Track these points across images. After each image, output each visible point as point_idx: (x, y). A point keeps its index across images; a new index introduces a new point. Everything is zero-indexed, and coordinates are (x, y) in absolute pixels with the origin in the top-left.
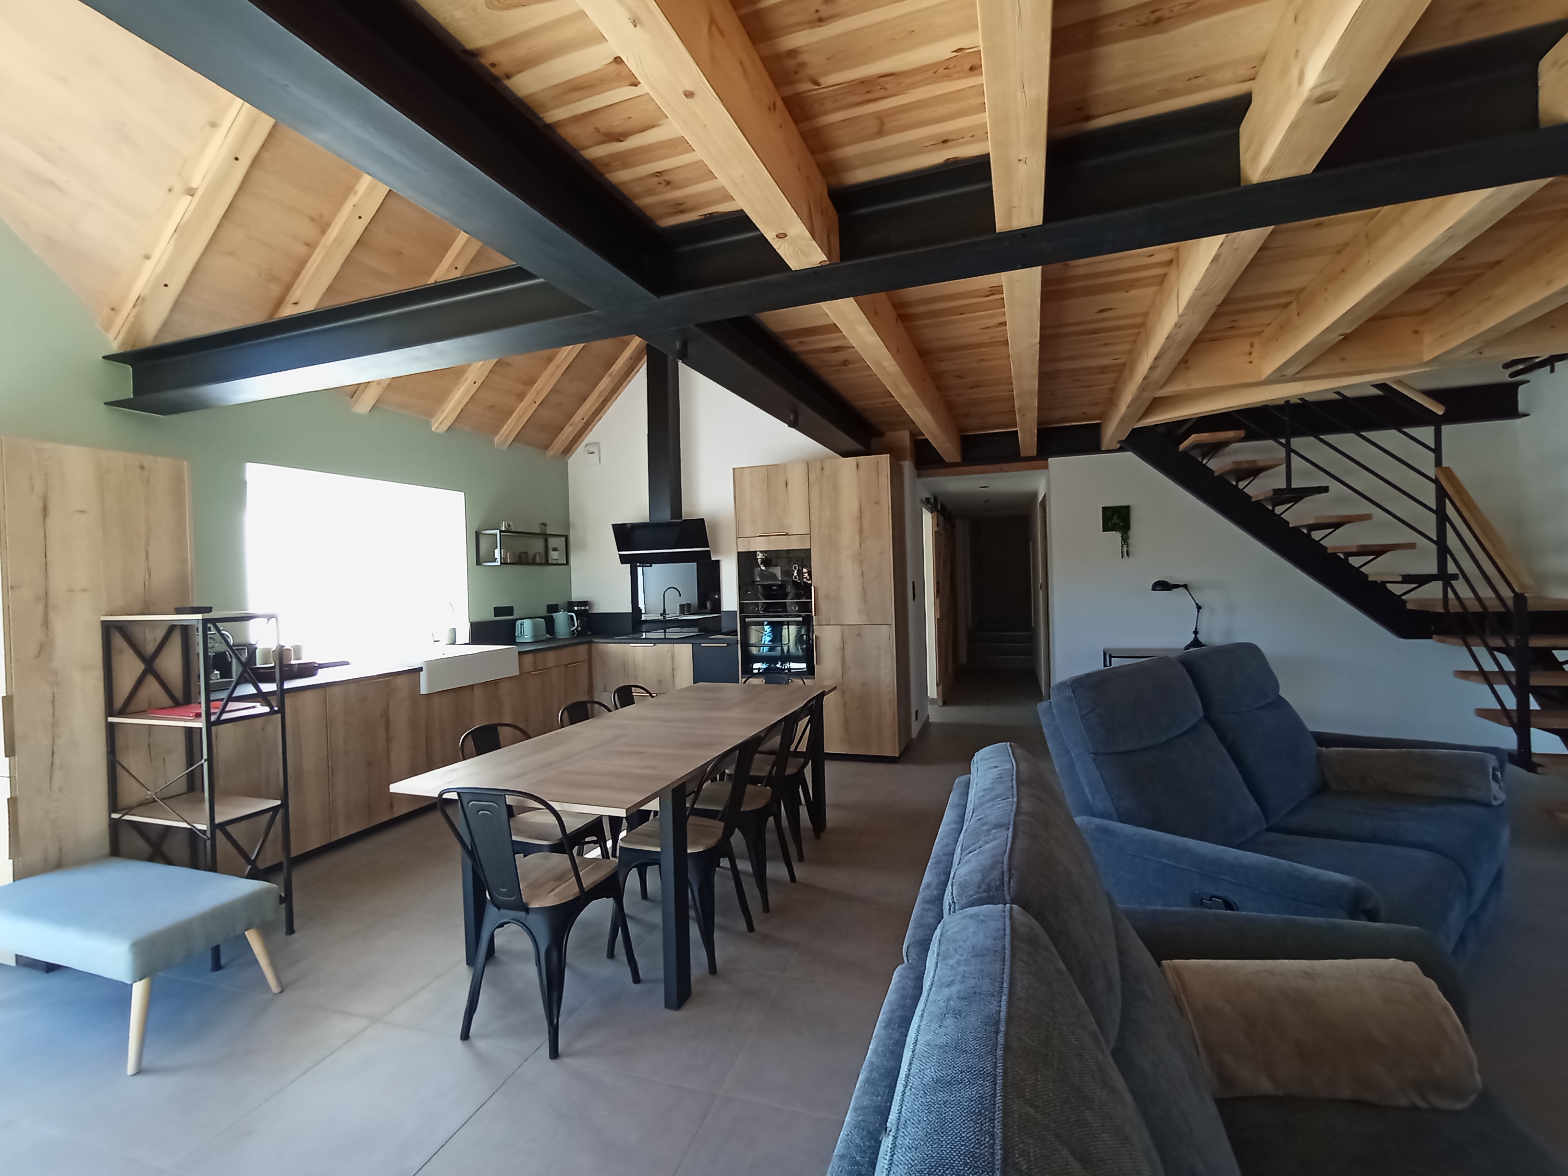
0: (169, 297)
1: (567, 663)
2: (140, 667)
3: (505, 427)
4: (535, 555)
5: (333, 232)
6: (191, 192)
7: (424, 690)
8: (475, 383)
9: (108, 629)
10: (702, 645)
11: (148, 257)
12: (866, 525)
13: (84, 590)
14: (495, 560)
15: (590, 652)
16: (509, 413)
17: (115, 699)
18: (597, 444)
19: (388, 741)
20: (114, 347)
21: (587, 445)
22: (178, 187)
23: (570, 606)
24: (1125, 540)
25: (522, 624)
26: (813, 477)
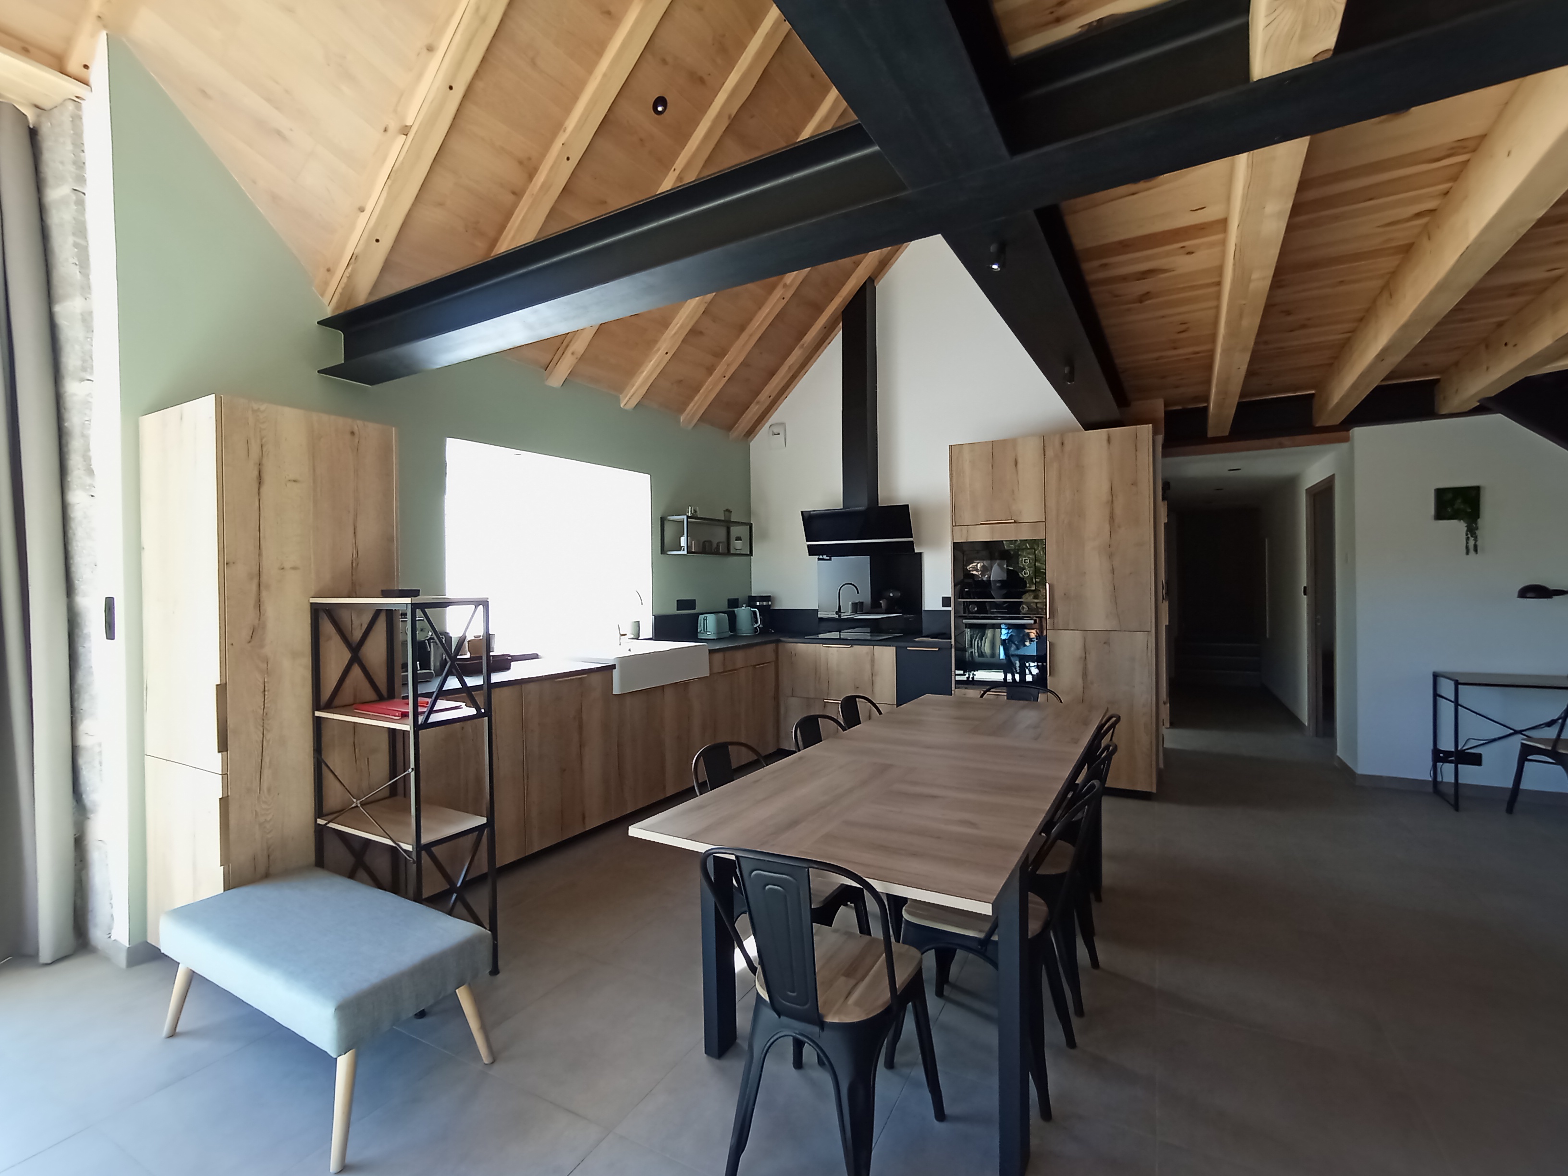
0: (381, 252)
1: (755, 664)
2: (347, 655)
3: (692, 405)
4: (718, 544)
5: (541, 178)
6: (405, 131)
7: (616, 691)
8: (667, 353)
9: (316, 611)
10: (908, 648)
11: (362, 210)
12: (1118, 511)
13: (294, 568)
14: (680, 548)
15: (776, 652)
16: (697, 390)
17: (322, 693)
18: (783, 424)
19: (580, 746)
20: (329, 312)
21: (770, 426)
22: (393, 126)
23: (751, 601)
24: (1472, 531)
25: (705, 620)
26: (1050, 453)
